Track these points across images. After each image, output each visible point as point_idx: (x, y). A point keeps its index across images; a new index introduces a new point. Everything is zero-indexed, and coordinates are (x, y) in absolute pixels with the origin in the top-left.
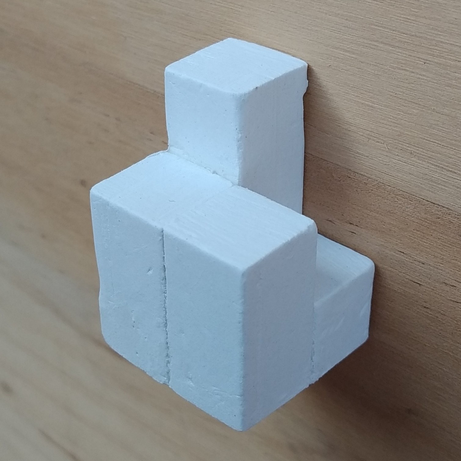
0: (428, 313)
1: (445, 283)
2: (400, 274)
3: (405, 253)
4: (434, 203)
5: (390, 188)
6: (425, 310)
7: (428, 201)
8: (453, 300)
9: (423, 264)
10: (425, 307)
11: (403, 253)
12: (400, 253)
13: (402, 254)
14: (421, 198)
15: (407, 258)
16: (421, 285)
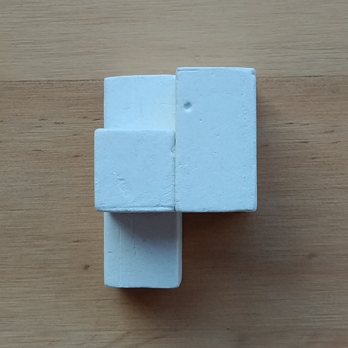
0: (315, 162)
1: (326, 132)
2: (291, 141)
3: (293, 122)
4: (310, 77)
5: (276, 78)
6: (314, 160)
7: (306, 77)
8: (334, 141)
9: (308, 125)
10: (313, 158)
11: (291, 123)
12: (288, 125)
13: (291, 125)
14: (300, 77)
15: (294, 126)
16: (308, 143)
